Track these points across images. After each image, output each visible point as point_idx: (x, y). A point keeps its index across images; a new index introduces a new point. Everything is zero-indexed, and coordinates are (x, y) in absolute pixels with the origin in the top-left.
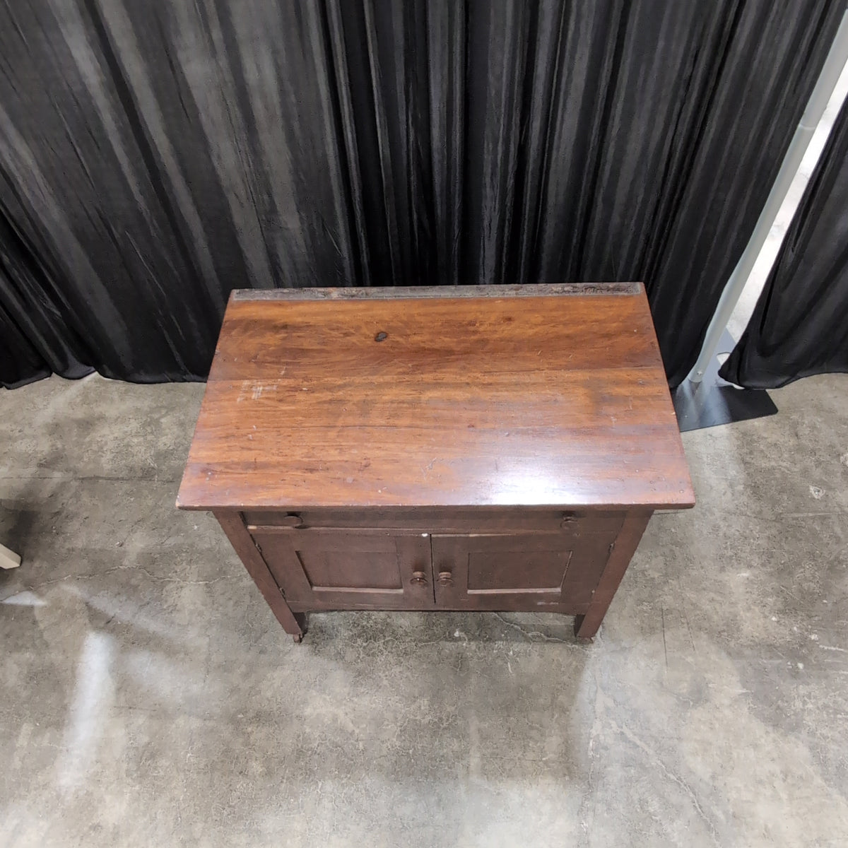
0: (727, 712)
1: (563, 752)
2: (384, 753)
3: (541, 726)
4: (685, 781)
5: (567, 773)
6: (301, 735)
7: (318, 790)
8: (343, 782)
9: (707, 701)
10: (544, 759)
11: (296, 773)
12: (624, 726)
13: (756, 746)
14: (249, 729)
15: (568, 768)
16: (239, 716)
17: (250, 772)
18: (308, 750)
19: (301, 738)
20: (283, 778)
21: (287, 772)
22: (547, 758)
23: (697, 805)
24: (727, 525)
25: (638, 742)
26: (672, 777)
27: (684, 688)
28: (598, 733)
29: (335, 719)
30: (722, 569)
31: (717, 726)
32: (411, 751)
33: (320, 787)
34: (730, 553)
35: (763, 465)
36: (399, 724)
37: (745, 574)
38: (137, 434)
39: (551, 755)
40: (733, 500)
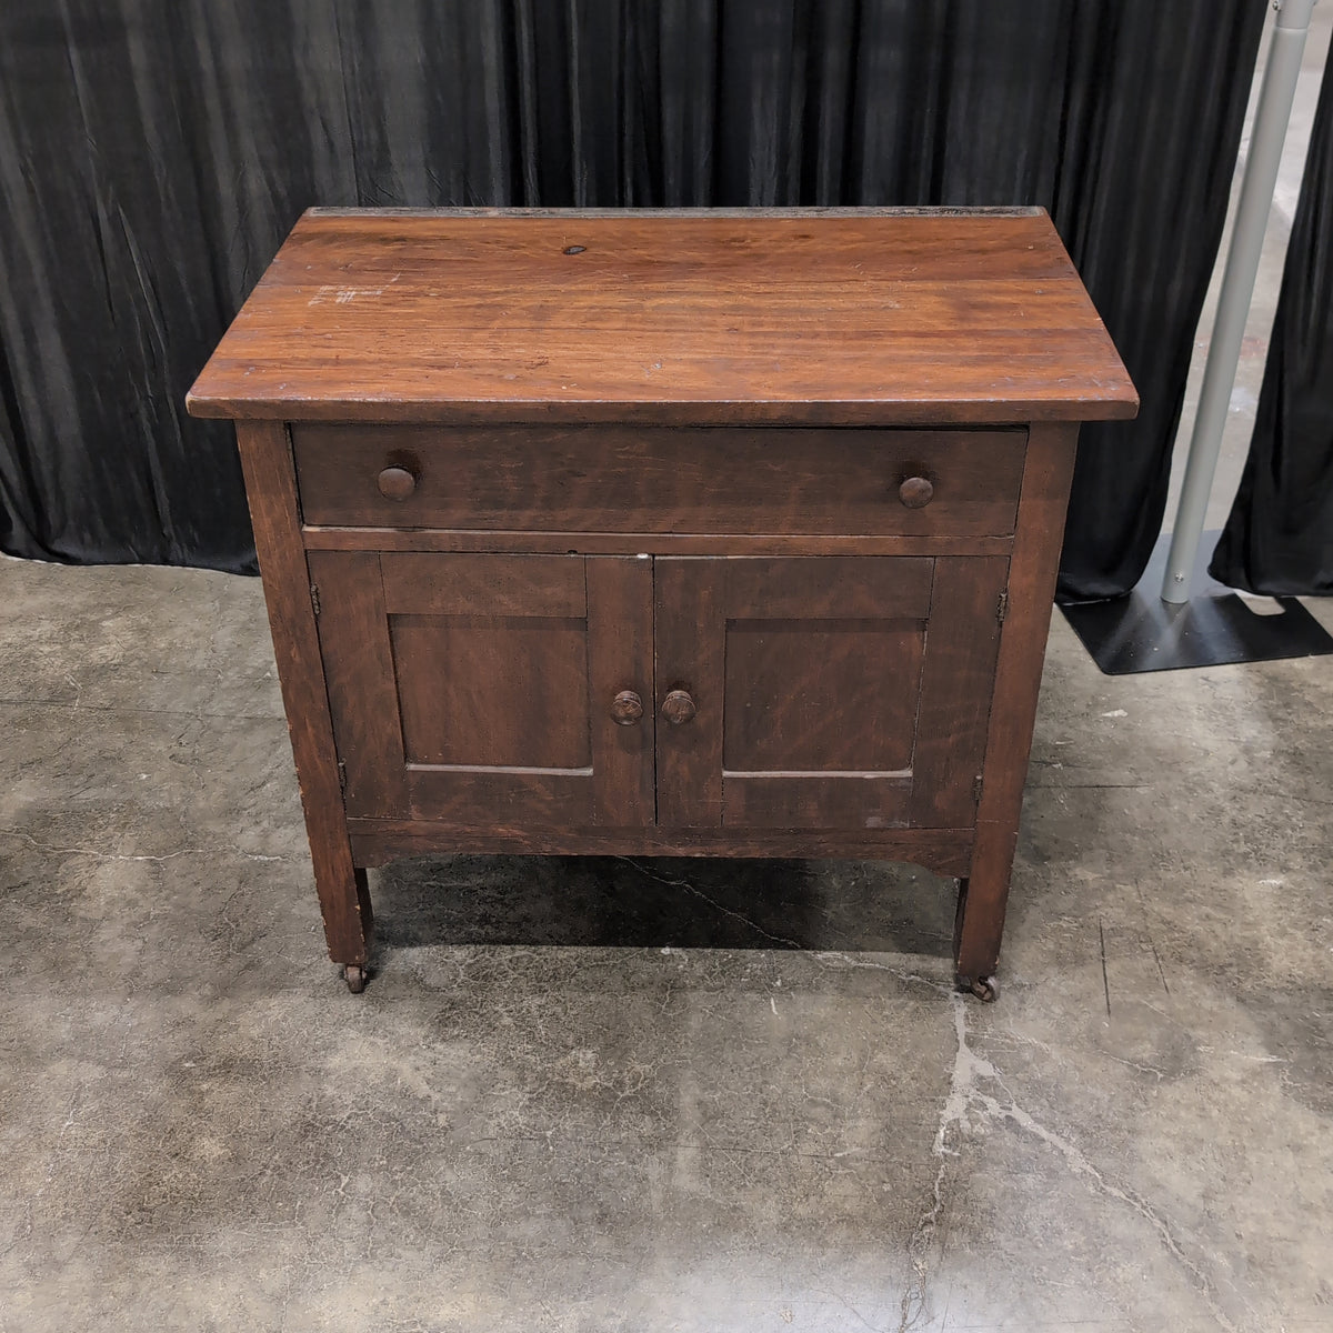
0: (1236, 1091)
1: (882, 1144)
2: (492, 1133)
3: (836, 1100)
4: (1143, 1200)
5: (887, 1180)
6: (315, 1099)
7: (340, 1190)
8: (397, 1178)
9: (1193, 1072)
10: (838, 1155)
11: (295, 1161)
12: (1014, 1106)
13: (1297, 1149)
14: (205, 1086)
15: (888, 1172)
16: (187, 1065)
17: (195, 1155)
18: (327, 1124)
19: (314, 1105)
20: (266, 1167)
21: (276, 1157)
22: (846, 1153)
23: (1169, 1241)
24: (1238, 806)
25: (1044, 1134)
26: (1116, 1192)
27: (1146, 1051)
28: (956, 1116)
29: (392, 1075)
30: (1228, 872)
31: (1215, 1113)
32: (549, 1133)
33: (343, 1185)
34: (1243, 848)
35: (1311, 724)
36: (527, 1089)
37: (1277, 881)
38: (51, 640)
39: (855, 1149)
40: (1252, 772)
